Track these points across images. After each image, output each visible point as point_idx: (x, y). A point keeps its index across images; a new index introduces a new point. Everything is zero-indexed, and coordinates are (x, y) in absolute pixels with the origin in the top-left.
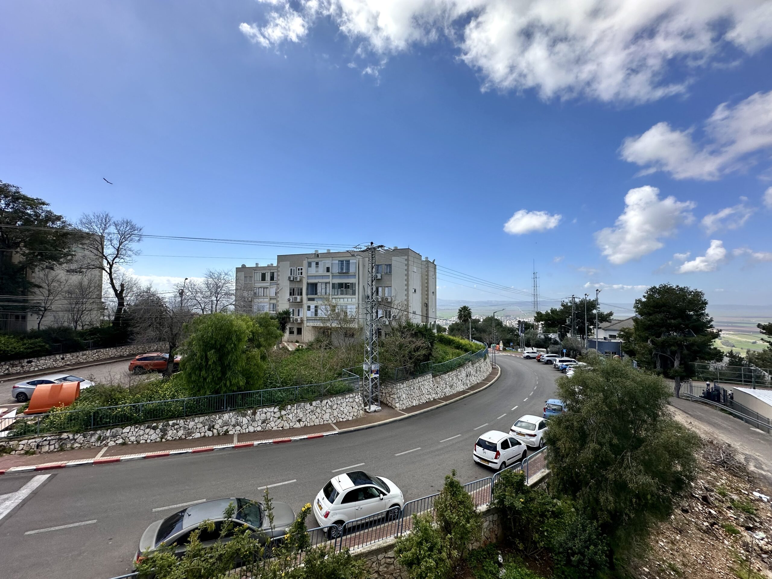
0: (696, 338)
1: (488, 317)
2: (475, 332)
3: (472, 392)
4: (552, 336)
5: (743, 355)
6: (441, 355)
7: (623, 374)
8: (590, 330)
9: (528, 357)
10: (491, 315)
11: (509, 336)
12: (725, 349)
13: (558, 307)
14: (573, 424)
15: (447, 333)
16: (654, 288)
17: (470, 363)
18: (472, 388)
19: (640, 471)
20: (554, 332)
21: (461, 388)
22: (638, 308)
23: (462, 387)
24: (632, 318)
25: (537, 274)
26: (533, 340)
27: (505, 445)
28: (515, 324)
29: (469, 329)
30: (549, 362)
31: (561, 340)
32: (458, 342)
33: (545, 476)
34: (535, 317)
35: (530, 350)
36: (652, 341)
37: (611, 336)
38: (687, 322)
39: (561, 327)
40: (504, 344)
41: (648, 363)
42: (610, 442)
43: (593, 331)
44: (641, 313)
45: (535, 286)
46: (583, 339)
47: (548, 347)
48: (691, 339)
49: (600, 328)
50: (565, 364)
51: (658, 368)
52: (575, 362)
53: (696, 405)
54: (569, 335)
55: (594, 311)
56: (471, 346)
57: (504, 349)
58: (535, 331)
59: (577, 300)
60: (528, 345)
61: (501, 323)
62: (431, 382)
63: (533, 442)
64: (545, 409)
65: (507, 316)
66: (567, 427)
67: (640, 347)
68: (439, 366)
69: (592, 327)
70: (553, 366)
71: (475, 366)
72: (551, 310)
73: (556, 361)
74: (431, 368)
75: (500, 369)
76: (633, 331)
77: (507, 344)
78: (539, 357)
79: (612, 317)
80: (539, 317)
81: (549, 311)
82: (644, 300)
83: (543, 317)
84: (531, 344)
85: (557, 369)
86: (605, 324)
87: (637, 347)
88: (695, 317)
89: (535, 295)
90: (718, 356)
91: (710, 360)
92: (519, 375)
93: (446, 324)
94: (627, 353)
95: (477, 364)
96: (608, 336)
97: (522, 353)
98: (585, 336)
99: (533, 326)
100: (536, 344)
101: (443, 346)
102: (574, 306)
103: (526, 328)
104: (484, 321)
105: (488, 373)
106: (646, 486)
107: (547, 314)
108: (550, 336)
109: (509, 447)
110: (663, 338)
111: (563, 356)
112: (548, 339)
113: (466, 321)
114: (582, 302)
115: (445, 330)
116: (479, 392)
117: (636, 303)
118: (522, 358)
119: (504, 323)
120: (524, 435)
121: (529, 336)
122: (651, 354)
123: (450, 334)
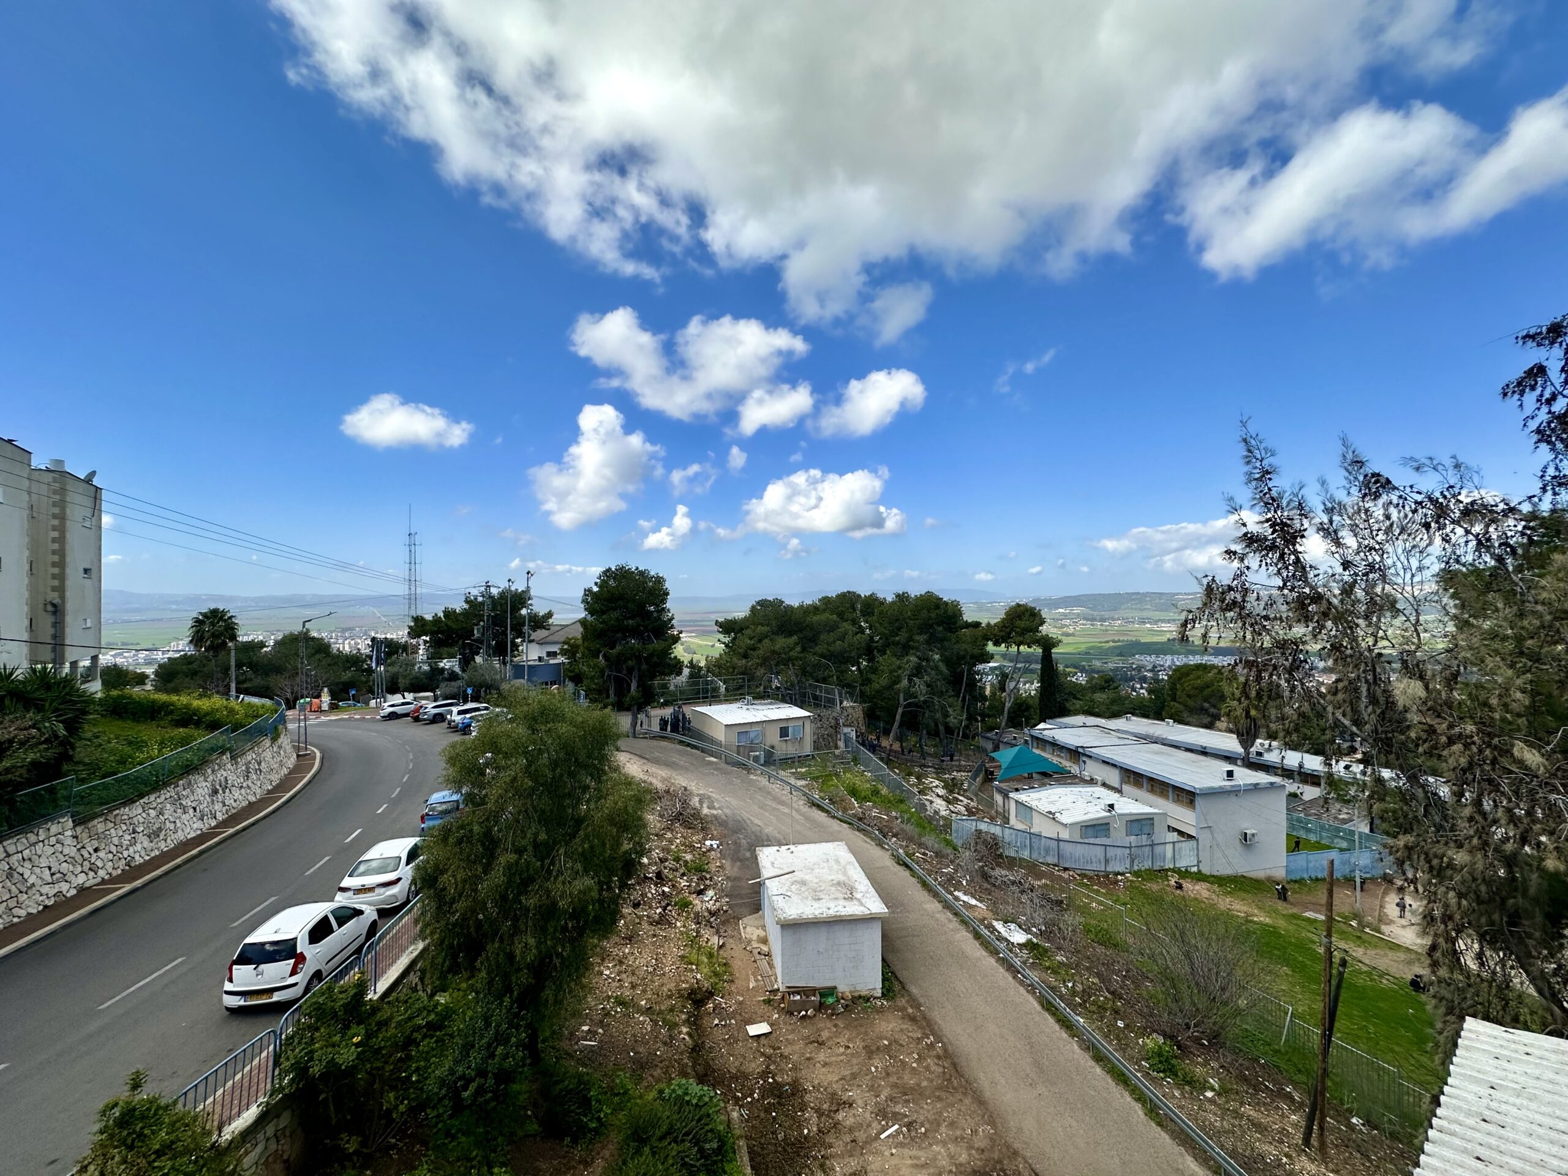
0: (657, 645)
1: (291, 634)
2: (250, 674)
3: (231, 831)
4: (445, 664)
5: (702, 664)
6: (112, 752)
7: (558, 715)
8: (515, 647)
9: (393, 716)
10: (297, 628)
11: (346, 676)
12: (685, 658)
13: (459, 606)
14: (471, 831)
15: (149, 687)
16: (609, 570)
17: (226, 757)
18: (233, 819)
19: (577, 873)
20: (451, 656)
21: (191, 827)
22: (588, 603)
23: (198, 825)
24: (579, 621)
25: (417, 537)
26: (405, 677)
27: (320, 931)
28: (364, 646)
29: (228, 668)
30: (438, 719)
31: (463, 671)
32: (187, 706)
33: (417, 957)
34: (410, 627)
35: (397, 699)
36: (605, 656)
37: (549, 654)
38: (647, 622)
39: (464, 646)
40: (334, 695)
41: (599, 692)
42: (535, 840)
43: (520, 648)
44: (590, 609)
45: (412, 562)
46: (504, 663)
47: (437, 687)
48: (650, 647)
49: (533, 641)
50: (468, 716)
51: (612, 698)
52: (486, 709)
53: (655, 743)
54: (478, 659)
55: (524, 612)
56: (232, 711)
57: (333, 707)
58: (410, 657)
59: (494, 591)
60: (393, 689)
61: (328, 646)
62: (69, 841)
63: (394, 896)
64: (422, 818)
65: (344, 630)
66: (460, 842)
67: (589, 666)
68: (105, 787)
69: (519, 640)
70: (445, 725)
71: (241, 761)
72: (444, 612)
73: (451, 713)
74: (67, 798)
75: (318, 754)
76: (580, 642)
77: (341, 694)
78: (417, 710)
79: (551, 621)
80: (419, 626)
81: (441, 615)
82: (595, 589)
83: (427, 628)
84: (401, 686)
85: (454, 728)
86: (540, 634)
87: (585, 668)
88: (655, 615)
89: (411, 581)
90: (676, 667)
91: (670, 674)
92: (368, 757)
93: (149, 663)
94: (571, 679)
95: (250, 756)
96: (544, 655)
97: (379, 707)
98: (508, 659)
99: (405, 647)
100: (412, 684)
101: (129, 724)
102: (489, 602)
103: (389, 654)
104: (277, 643)
105: (285, 771)
106: (585, 894)
107: (436, 620)
108: (442, 665)
109: (332, 931)
110: (618, 648)
111: (465, 702)
112: (436, 672)
113: (218, 647)
114: (503, 595)
115: (141, 679)
116: (253, 824)
117: (585, 595)
118: (378, 720)
119: (335, 648)
120: (371, 889)
121: (394, 669)
122: (603, 676)
123: (157, 689)
